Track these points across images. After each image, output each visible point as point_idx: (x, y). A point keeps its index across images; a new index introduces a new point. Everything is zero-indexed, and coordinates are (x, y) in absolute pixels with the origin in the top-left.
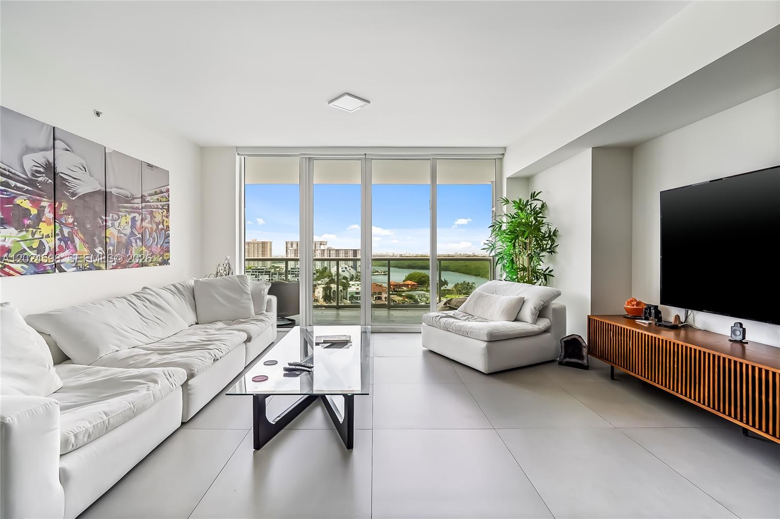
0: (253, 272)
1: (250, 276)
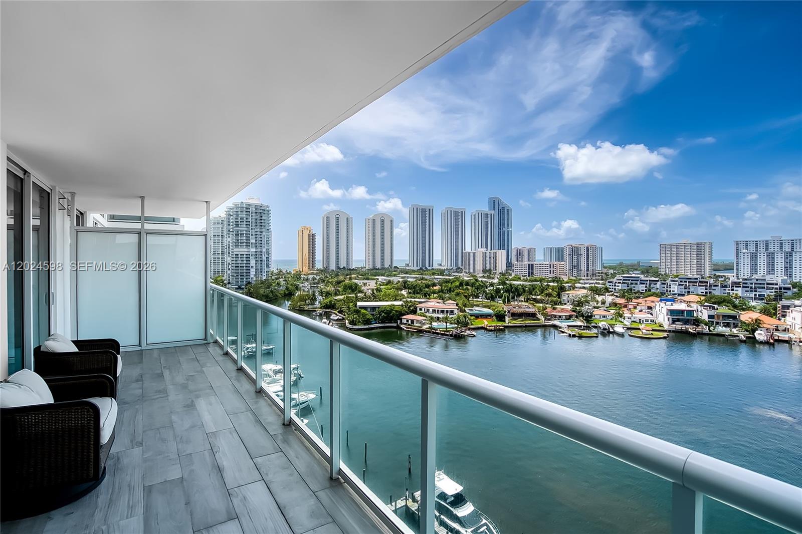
1: (676, 287)
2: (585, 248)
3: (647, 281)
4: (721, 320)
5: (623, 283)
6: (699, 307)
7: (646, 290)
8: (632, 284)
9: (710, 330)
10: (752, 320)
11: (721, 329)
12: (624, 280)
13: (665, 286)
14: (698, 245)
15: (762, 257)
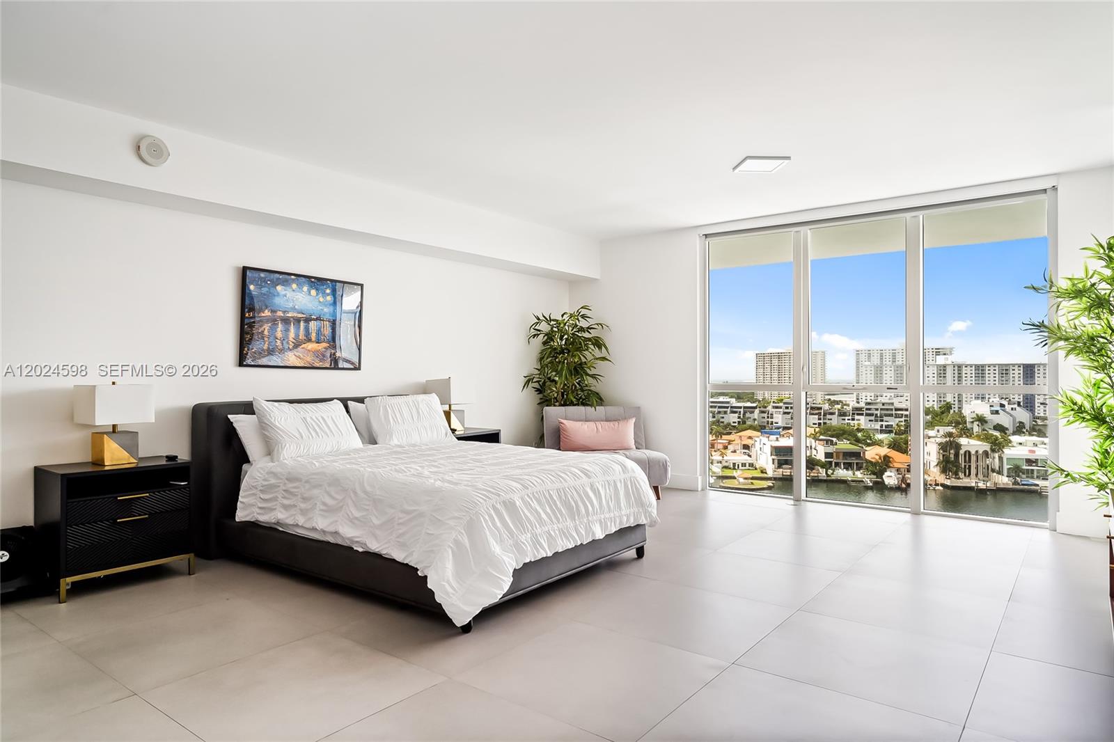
3: (740, 408)
4: (841, 461)
6: (813, 441)
7: (739, 422)
8: (719, 412)
9: (828, 475)
10: (880, 458)
11: (842, 473)
13: (766, 415)
15: (888, 372)
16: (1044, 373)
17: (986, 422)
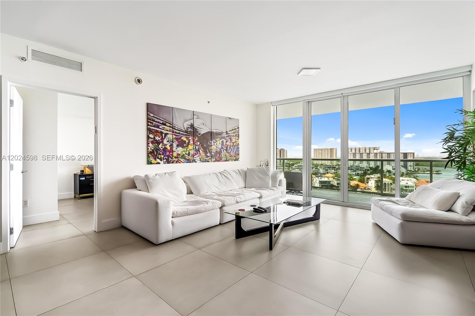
0: (324, 167)
1: (322, 170)
2: (279, 151)
5: (298, 168)
6: (333, 179)
10: (355, 185)
12: (298, 167)
13: (317, 170)
14: (331, 149)
15: (358, 155)
16: (411, 156)
17: (391, 172)
